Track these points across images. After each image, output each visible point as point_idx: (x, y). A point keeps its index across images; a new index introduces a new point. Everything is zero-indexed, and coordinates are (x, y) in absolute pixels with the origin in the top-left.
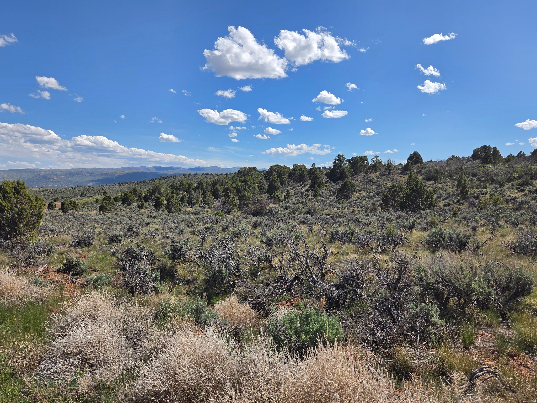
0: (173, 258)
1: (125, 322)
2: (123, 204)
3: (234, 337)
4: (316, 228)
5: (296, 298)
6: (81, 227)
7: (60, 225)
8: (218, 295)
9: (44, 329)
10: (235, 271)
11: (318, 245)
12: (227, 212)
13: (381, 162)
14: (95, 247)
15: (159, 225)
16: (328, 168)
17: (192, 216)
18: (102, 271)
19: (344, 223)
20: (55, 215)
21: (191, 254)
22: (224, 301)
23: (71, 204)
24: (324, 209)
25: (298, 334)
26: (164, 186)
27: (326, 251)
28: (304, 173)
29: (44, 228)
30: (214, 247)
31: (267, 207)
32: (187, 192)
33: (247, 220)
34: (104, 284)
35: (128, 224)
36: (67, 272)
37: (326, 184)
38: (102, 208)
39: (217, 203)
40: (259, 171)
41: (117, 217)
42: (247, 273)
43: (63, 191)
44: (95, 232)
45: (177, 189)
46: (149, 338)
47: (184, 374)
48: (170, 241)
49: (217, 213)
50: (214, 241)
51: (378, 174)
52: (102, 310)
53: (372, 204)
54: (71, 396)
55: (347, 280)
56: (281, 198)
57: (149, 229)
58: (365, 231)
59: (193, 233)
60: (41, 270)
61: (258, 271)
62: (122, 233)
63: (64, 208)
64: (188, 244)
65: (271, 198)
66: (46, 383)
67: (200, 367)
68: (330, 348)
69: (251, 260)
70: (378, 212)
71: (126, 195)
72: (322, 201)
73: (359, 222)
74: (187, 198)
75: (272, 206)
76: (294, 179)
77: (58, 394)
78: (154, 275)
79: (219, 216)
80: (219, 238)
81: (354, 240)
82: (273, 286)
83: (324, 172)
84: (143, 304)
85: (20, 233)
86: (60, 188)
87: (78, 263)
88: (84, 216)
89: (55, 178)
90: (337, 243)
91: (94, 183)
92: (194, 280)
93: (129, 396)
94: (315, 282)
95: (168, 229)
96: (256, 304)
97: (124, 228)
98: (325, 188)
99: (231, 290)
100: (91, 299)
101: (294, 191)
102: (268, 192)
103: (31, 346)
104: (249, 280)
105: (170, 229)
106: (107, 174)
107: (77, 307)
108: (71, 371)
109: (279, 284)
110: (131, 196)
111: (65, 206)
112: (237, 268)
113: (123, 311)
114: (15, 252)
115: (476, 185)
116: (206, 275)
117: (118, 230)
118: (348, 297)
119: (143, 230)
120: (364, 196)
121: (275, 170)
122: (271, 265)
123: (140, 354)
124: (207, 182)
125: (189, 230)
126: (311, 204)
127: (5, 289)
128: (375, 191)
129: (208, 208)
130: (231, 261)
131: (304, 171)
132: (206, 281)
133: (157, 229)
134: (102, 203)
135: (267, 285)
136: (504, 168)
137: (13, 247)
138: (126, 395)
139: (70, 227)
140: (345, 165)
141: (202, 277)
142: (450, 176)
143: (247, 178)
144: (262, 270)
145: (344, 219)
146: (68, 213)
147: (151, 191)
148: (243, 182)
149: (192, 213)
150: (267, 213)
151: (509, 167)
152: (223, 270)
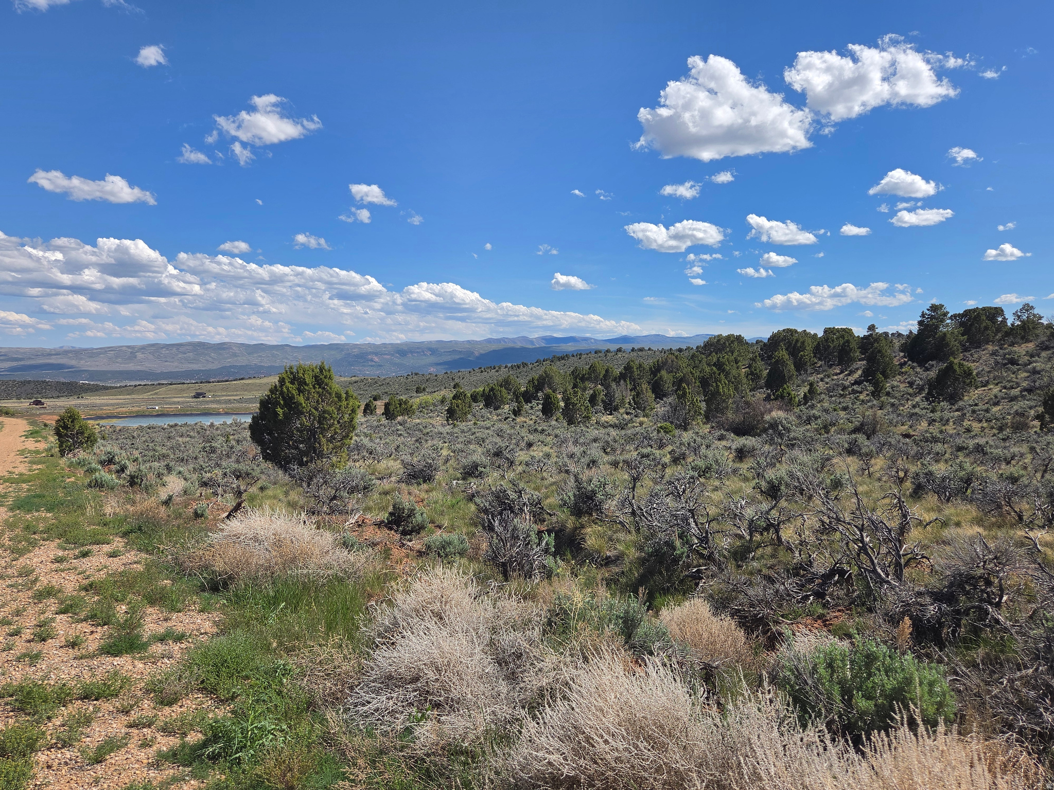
0: (577, 512)
1: (493, 629)
2: (487, 405)
3: (704, 683)
4: (878, 464)
5: (837, 614)
6: (417, 448)
7: (383, 442)
8: (666, 591)
9: (358, 628)
10: (700, 545)
11: (887, 501)
12: (681, 425)
13: (1041, 318)
14: (440, 484)
15: (551, 448)
16: (905, 333)
17: (613, 432)
18: (452, 528)
19: (947, 455)
20: (375, 423)
21: (611, 505)
22: (679, 605)
23: (400, 404)
24: (897, 422)
25: (847, 693)
26: (560, 373)
27: (904, 516)
28: (848, 346)
29: (358, 447)
30: (656, 494)
31: (767, 417)
32: (602, 384)
33: (724, 443)
34: (455, 554)
35: (496, 444)
36: (395, 527)
37: (901, 368)
38: (451, 414)
39: (661, 408)
40: (747, 343)
41: (477, 430)
42: (726, 553)
43: (387, 381)
44: (440, 456)
45: (583, 379)
46: (539, 666)
47: (607, 748)
48: (572, 479)
49: (661, 427)
50: (656, 483)
51: (1031, 346)
52: (453, 602)
53: (1017, 413)
54: (403, 759)
55: (961, 586)
56: (797, 399)
57: (532, 453)
58: (1002, 475)
59: (615, 464)
60: (353, 521)
61: (749, 550)
62: (486, 460)
63: (389, 413)
64: (606, 486)
65: (776, 399)
66: (362, 727)
67: (638, 738)
68: (926, 737)
69: (735, 525)
70: (1032, 431)
71: (492, 389)
72: (893, 405)
73: (985, 454)
74: (602, 396)
75: (778, 414)
76: (825, 358)
77: (382, 752)
78: (544, 544)
79: (666, 432)
80: (667, 478)
81: (973, 492)
82: (783, 584)
83: (897, 344)
84: (525, 598)
85: (321, 455)
86: (384, 378)
87: (412, 513)
88: (421, 427)
89: (376, 359)
90: (932, 499)
91: (439, 367)
92: (617, 558)
93: (504, 775)
94: (883, 581)
95: (567, 455)
96: (747, 617)
97: (488, 451)
98: (898, 378)
99: (692, 584)
100: (434, 581)
101: (827, 383)
102: (768, 385)
103: (338, 657)
104: (731, 566)
105: (571, 456)
106: (460, 352)
107: (412, 595)
108: (402, 712)
109: (796, 580)
110: (501, 391)
111: (391, 408)
112: (704, 540)
113: (490, 608)
114: (313, 487)
116: (641, 549)
117: (478, 455)
118: (963, 622)
119: (522, 456)
120: (996, 397)
121: (783, 340)
122: (779, 538)
123: (522, 696)
124: (640, 365)
125: (607, 458)
126: (866, 411)
127: (299, 552)
128: (1025, 384)
129: (644, 416)
130: (693, 525)
131: (848, 341)
132: (642, 561)
133: (548, 456)
134: (451, 404)
135: (770, 580)
137: (311, 479)
138: (497, 773)
139: (398, 447)
140: (948, 327)
141: (633, 554)
143: (723, 357)
144: (757, 548)
145: (946, 446)
146: (396, 421)
147: (536, 383)
148: (714, 365)
149: (612, 426)
150: (766, 429)
152: (677, 542)
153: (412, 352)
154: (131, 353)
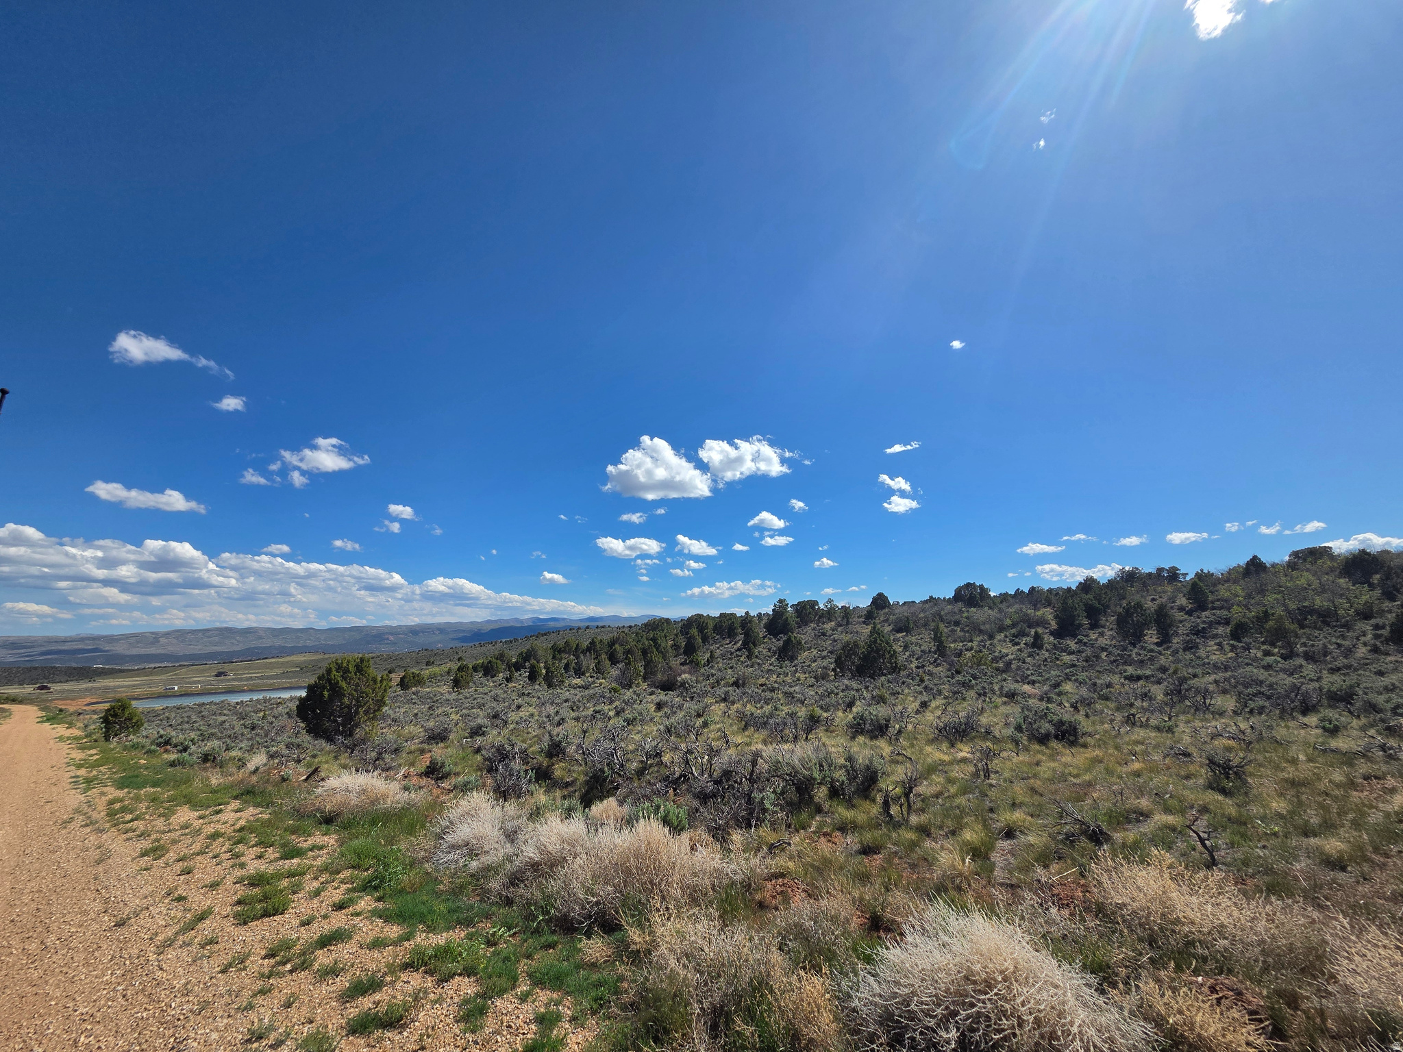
0: (550, 755)
1: (503, 820)
2: (485, 675)
6: (432, 713)
7: (403, 710)
8: (597, 797)
10: (619, 769)
12: (626, 685)
13: (838, 606)
14: (453, 742)
15: (534, 708)
17: (578, 693)
20: (394, 695)
21: (571, 750)
22: (602, 803)
23: (414, 677)
24: (760, 676)
26: (543, 646)
28: (734, 625)
30: (599, 740)
31: (680, 678)
32: (574, 655)
33: (652, 697)
34: (474, 789)
35: (493, 707)
36: (431, 775)
37: (764, 639)
38: (457, 683)
39: (614, 672)
41: (477, 696)
42: (633, 772)
43: (401, 656)
44: (450, 720)
45: (560, 652)
48: (547, 733)
49: (613, 688)
50: (602, 732)
51: (833, 623)
53: (824, 667)
56: (703, 662)
57: (520, 714)
59: (577, 719)
60: (401, 774)
61: (645, 769)
62: (487, 722)
63: (404, 685)
64: (569, 736)
65: (688, 664)
69: (641, 755)
71: (490, 662)
72: (759, 664)
74: (573, 664)
75: (687, 675)
76: (720, 633)
78: (528, 777)
79: (615, 692)
82: (657, 785)
86: (397, 653)
87: (443, 765)
88: (432, 695)
89: (392, 638)
91: (446, 643)
92: (574, 782)
97: (488, 714)
98: (762, 646)
99: (610, 792)
101: (721, 651)
102: (685, 653)
104: (635, 780)
105: (548, 716)
106: (465, 631)
109: (664, 782)
110: (496, 663)
111: (406, 680)
112: (621, 766)
113: (500, 811)
115: (960, 637)
116: (587, 775)
117: (481, 718)
119: (513, 716)
120: (814, 657)
121: (694, 621)
122: (661, 761)
124: (601, 640)
125: (572, 715)
126: (742, 670)
128: (829, 649)
129: (602, 679)
130: (616, 757)
131: (733, 622)
132: (587, 782)
133: (532, 715)
134: (456, 675)
136: (993, 613)
138: (507, 869)
139: (416, 714)
140: (789, 612)
141: (582, 778)
142: (926, 625)
143: (657, 633)
144: (650, 767)
146: (411, 692)
147: (525, 655)
148: (651, 640)
149: (579, 687)
150: (680, 686)
151: (1000, 611)
152: (606, 769)
153: (423, 632)
154: (154, 638)
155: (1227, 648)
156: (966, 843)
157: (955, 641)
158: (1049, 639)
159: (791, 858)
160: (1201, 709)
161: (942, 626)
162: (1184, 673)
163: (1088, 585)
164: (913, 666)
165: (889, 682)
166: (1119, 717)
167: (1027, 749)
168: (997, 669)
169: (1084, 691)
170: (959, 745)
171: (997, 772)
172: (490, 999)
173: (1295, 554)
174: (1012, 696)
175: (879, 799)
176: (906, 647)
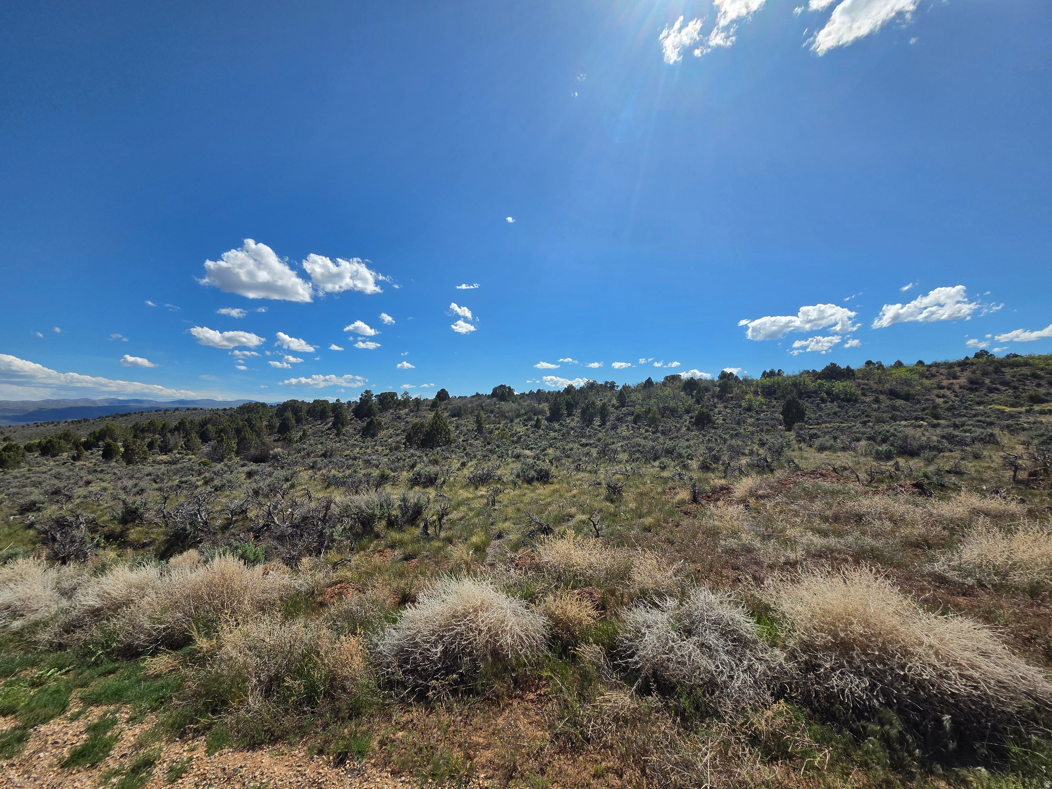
0: (124, 522)
2: (43, 454)
10: (203, 526)
12: (217, 460)
13: (411, 397)
15: (109, 483)
16: (355, 402)
17: (163, 468)
18: (18, 546)
21: (149, 515)
22: (181, 555)
24: (345, 449)
26: (121, 426)
28: (325, 410)
30: (182, 504)
31: (272, 452)
32: (160, 434)
33: (243, 468)
35: (54, 485)
37: (351, 421)
39: (205, 448)
41: (31, 475)
42: (217, 527)
45: (143, 431)
48: (121, 503)
49: (202, 462)
51: (406, 410)
53: (397, 441)
56: (295, 439)
57: (90, 489)
59: (160, 489)
61: (230, 524)
62: (43, 498)
64: (146, 504)
65: (281, 441)
69: (226, 513)
70: (401, 450)
71: (50, 442)
72: (345, 440)
74: (159, 442)
75: (279, 450)
76: (313, 416)
78: (95, 542)
79: (205, 465)
80: (195, 493)
83: (350, 408)
92: (151, 542)
95: (121, 488)
97: (46, 491)
98: (349, 426)
101: (313, 430)
102: (279, 432)
104: (220, 534)
105: (124, 489)
110: (59, 442)
112: (206, 523)
113: (55, 573)
115: (492, 421)
116: (167, 534)
117: (36, 495)
119: (82, 491)
120: (391, 434)
121: (290, 406)
124: (192, 421)
126: (330, 445)
128: (402, 428)
129: (192, 454)
130: (200, 517)
131: (325, 407)
132: (167, 541)
133: (105, 489)
136: (515, 406)
140: (373, 401)
141: (162, 538)
142: (472, 412)
143: (252, 416)
144: (235, 522)
147: (97, 434)
148: (246, 420)
149: (165, 463)
150: (272, 459)
151: (519, 404)
152: (188, 527)
155: (630, 428)
156: (472, 544)
157: (489, 423)
158: (544, 422)
159: (351, 569)
160: (612, 460)
161: (482, 413)
162: (609, 441)
163: (570, 389)
164: (461, 440)
165: (443, 450)
166: (572, 466)
167: (520, 488)
168: (513, 442)
169: (558, 453)
170: (481, 488)
171: (500, 502)
172: (32, 727)
173: (666, 378)
174: (518, 457)
175: (422, 525)
176: (457, 427)
